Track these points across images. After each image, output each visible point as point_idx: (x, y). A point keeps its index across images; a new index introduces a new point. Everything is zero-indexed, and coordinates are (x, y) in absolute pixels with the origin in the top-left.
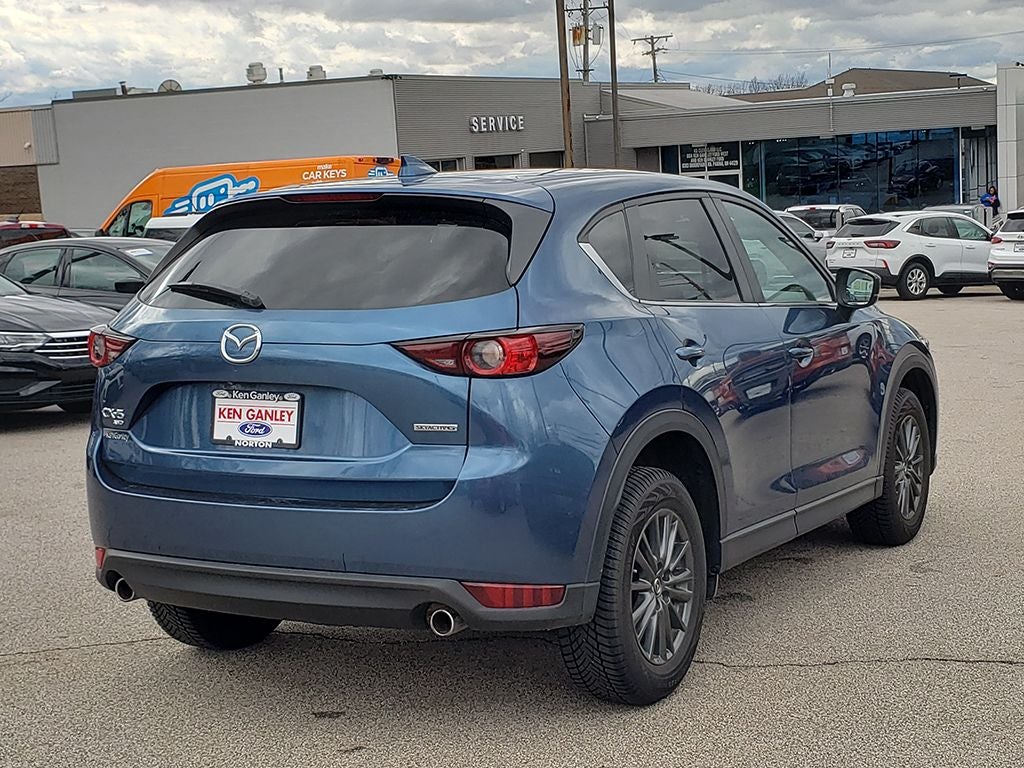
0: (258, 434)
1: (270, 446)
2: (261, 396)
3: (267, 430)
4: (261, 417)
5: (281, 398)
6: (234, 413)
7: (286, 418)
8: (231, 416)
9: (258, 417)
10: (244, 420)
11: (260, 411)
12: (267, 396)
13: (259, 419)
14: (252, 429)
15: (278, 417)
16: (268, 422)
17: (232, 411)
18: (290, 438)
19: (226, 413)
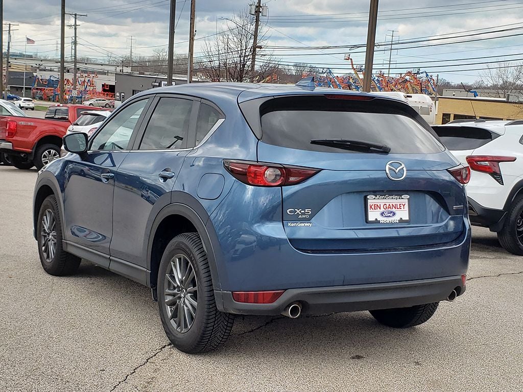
0: (389, 216)
1: (397, 222)
2: (391, 197)
3: (394, 214)
4: (390, 208)
5: (401, 198)
6: (377, 207)
7: (402, 207)
8: (376, 208)
9: (389, 208)
10: (382, 210)
11: (389, 205)
12: (394, 197)
13: (389, 209)
14: (386, 214)
15: (398, 207)
16: (394, 210)
17: (376, 206)
18: (406, 217)
19: (373, 207)
